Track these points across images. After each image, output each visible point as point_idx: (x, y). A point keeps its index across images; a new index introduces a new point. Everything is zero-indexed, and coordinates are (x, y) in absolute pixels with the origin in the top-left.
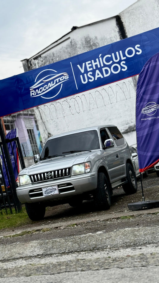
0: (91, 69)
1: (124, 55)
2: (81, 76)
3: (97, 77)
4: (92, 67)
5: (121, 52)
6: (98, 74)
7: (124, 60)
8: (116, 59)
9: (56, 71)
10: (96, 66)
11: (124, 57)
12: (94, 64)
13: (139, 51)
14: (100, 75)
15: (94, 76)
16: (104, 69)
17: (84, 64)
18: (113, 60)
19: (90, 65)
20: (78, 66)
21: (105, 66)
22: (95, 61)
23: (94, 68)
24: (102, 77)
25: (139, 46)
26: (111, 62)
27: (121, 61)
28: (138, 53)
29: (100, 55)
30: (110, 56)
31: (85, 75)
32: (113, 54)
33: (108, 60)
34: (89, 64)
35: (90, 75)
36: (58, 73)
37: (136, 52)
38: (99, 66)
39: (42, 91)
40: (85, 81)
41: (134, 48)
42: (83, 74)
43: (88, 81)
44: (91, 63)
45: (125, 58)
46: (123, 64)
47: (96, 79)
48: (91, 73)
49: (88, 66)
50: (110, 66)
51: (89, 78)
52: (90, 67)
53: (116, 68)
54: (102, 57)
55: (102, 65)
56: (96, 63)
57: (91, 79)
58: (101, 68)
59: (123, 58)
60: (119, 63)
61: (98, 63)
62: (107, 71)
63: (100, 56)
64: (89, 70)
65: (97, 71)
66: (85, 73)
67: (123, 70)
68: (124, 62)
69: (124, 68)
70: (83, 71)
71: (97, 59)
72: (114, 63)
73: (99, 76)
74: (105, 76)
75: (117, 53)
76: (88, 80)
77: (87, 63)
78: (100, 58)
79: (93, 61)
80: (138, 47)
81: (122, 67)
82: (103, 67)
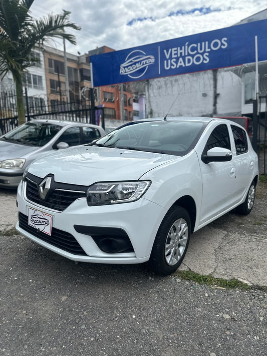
0: (176, 56)
1: (209, 47)
2: (165, 62)
3: (179, 64)
4: (177, 54)
5: (207, 43)
6: (181, 62)
7: (208, 52)
8: (201, 49)
9: (144, 53)
10: (181, 53)
11: (208, 48)
12: (179, 51)
13: (224, 45)
14: (183, 64)
15: (177, 63)
16: (187, 58)
17: (170, 50)
18: (197, 50)
19: (176, 52)
20: (165, 51)
21: (189, 55)
22: (181, 49)
23: (179, 55)
24: (184, 66)
25: (226, 39)
26: (196, 52)
27: (205, 52)
28: (223, 47)
29: (187, 43)
30: (195, 45)
31: (169, 61)
32: (199, 44)
33: (193, 49)
34: (175, 51)
35: (174, 61)
37: (221, 45)
38: (183, 55)
39: (130, 69)
40: (167, 66)
41: (221, 41)
42: (167, 60)
43: (171, 68)
44: (177, 50)
45: (209, 50)
47: (178, 67)
48: (175, 60)
49: (174, 52)
50: (193, 56)
51: (172, 65)
52: (175, 54)
53: (198, 59)
54: (189, 45)
55: (186, 54)
56: (181, 51)
57: (174, 66)
58: (185, 56)
59: (207, 50)
60: (202, 54)
61: (183, 51)
62: (189, 60)
64: (173, 56)
65: (181, 59)
66: (169, 59)
67: (205, 62)
68: (207, 54)
69: (206, 60)
70: (168, 57)
71: (183, 47)
72: (198, 53)
73: (181, 64)
74: (187, 65)
75: (203, 43)
76: (171, 66)
77: (173, 49)
78: (186, 47)
79: (179, 48)
80: (224, 41)
81: (204, 59)
82: (187, 56)
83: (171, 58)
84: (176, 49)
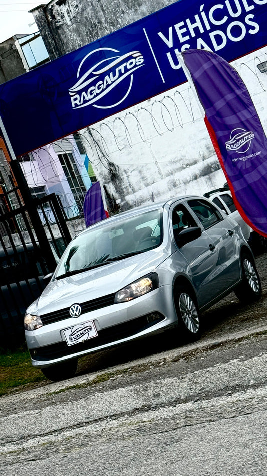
0: (187, 38)
1: (251, 2)
2: (169, 55)
4: (188, 33)
6: (202, 47)
7: (251, 12)
8: (235, 11)
10: (196, 29)
11: (250, 5)
12: (191, 27)
14: (207, 48)
16: (212, 35)
17: (170, 29)
18: (228, 14)
19: (184, 30)
20: (160, 34)
21: (214, 28)
22: (193, 21)
23: (193, 35)
24: (211, 51)
26: (226, 18)
27: (244, 13)
29: (202, 7)
30: (221, 6)
31: (176, 51)
32: (227, 2)
33: (218, 15)
34: (181, 28)
36: (121, 54)
38: (202, 31)
40: (176, 63)
42: (172, 51)
44: (186, 26)
45: (253, 7)
46: (250, 19)
48: (188, 46)
49: (179, 32)
50: (223, 28)
52: (184, 35)
53: (236, 31)
54: (207, 11)
55: (208, 28)
56: (195, 25)
59: (248, 8)
60: (241, 18)
61: (198, 23)
62: (219, 39)
63: (201, 9)
64: (182, 40)
65: (200, 41)
66: (174, 47)
67: (252, 32)
68: (252, 16)
69: (254, 28)
70: (170, 44)
71: (197, 17)
72: (231, 19)
74: (217, 48)
77: (177, 26)
78: (203, 14)
79: (188, 21)
81: (249, 27)
82: (211, 31)
83: (177, 44)
84: (182, 23)
